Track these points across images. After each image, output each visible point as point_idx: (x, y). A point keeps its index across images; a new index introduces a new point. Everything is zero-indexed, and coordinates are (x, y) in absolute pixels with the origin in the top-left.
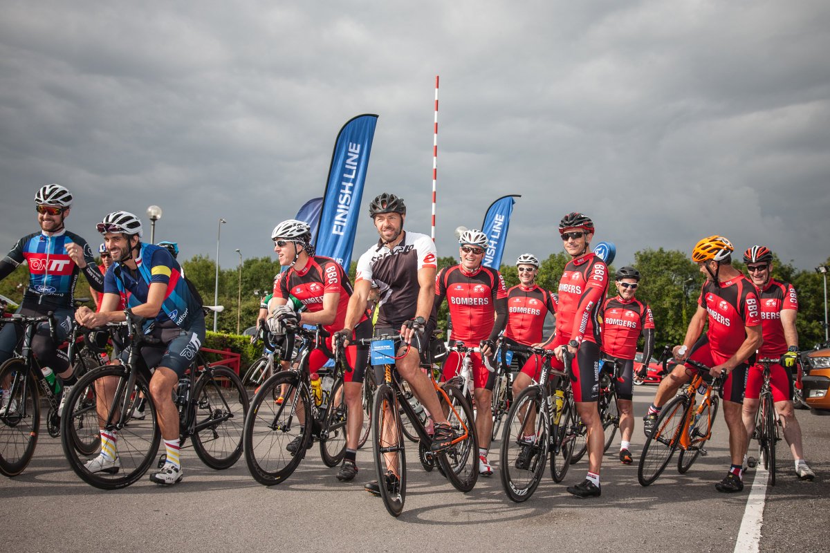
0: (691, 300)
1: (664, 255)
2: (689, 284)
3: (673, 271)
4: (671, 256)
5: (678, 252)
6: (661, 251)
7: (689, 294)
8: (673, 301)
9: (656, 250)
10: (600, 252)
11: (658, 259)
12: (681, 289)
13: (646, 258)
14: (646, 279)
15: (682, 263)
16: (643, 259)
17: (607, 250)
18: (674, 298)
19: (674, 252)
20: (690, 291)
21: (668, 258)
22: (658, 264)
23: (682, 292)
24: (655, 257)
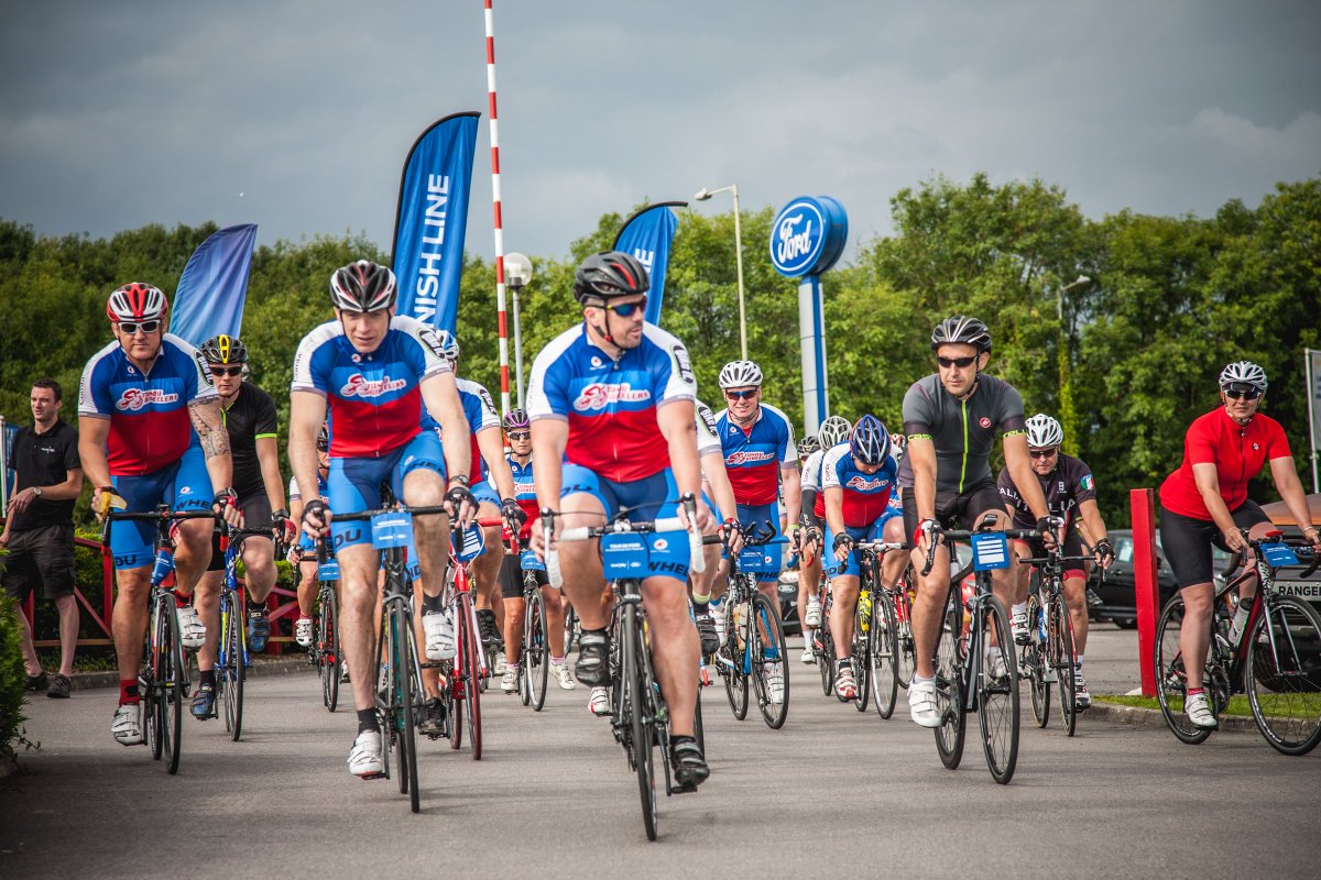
0: (1086, 350)
1: (991, 199)
2: (1078, 294)
3: (1022, 252)
4: (1016, 201)
5: (1038, 190)
6: (981, 185)
7: (1080, 327)
8: (1029, 356)
9: (963, 182)
10: (798, 229)
11: (969, 213)
12: (1052, 314)
13: (932, 211)
14: (932, 286)
15: (1053, 225)
16: (921, 215)
17: (822, 222)
18: (1029, 347)
19: (1022, 189)
20: (1081, 317)
21: (1005, 208)
22: (972, 231)
23: (1056, 324)
24: (960, 206)
